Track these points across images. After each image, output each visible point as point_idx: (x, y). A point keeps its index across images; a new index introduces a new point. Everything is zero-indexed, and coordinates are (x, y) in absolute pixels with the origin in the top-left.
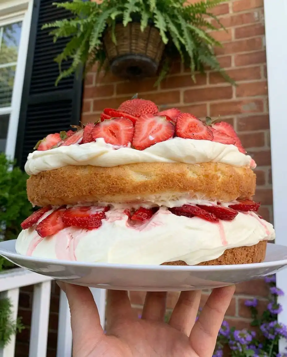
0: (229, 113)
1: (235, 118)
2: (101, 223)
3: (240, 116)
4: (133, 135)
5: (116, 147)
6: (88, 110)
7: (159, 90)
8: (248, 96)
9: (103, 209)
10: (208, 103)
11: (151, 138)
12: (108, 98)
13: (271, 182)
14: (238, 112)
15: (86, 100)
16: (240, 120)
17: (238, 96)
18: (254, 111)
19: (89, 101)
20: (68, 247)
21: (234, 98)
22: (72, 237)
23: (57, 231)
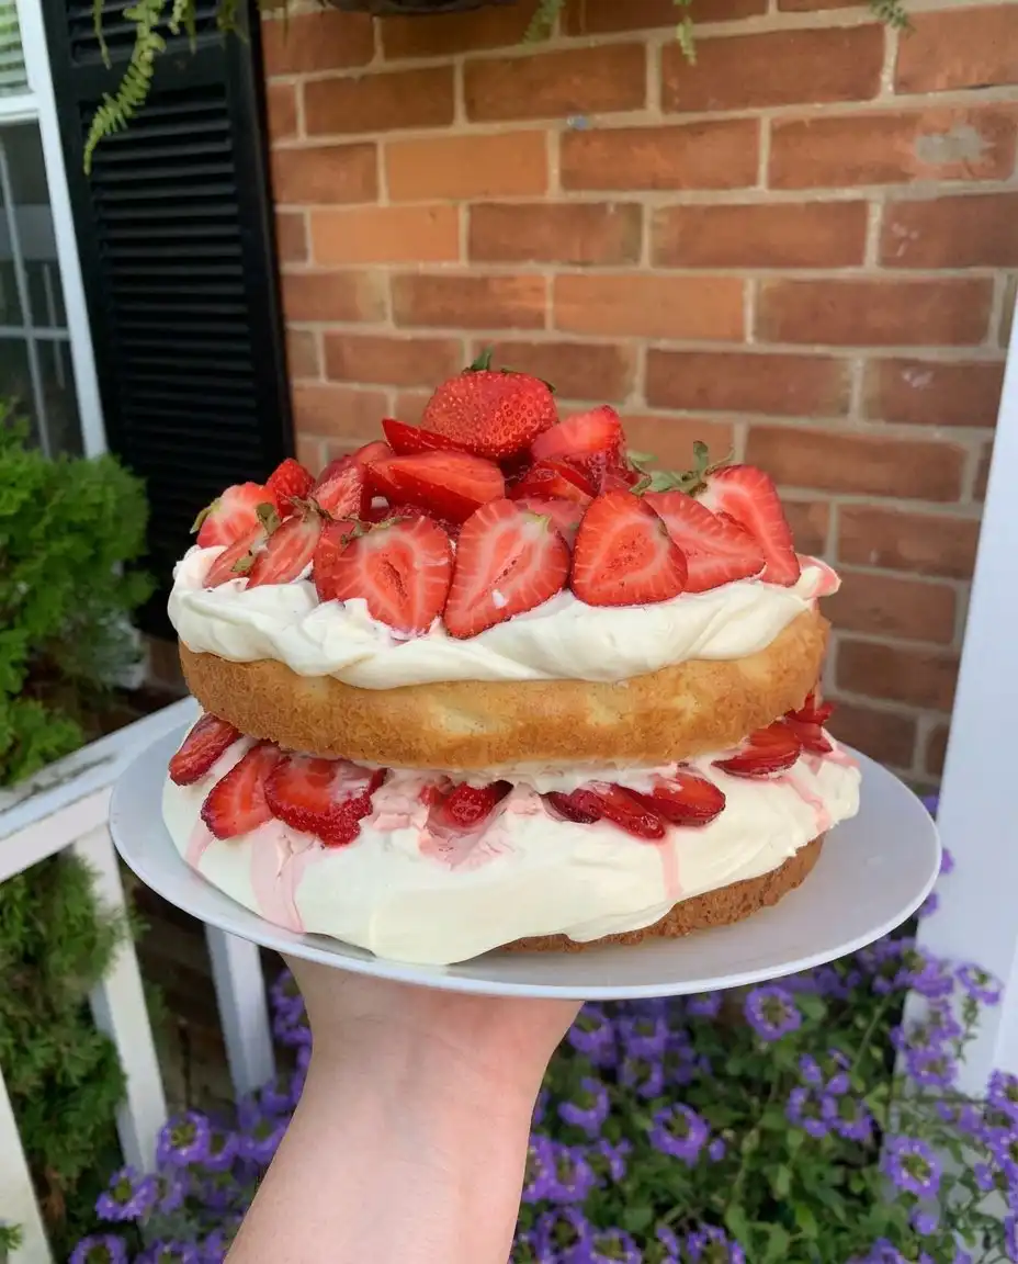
0: (852, 177)
1: (876, 199)
2: (358, 828)
3: (899, 192)
4: (449, 588)
5: (399, 635)
6: (291, 126)
7: (560, 41)
8: (953, 85)
9: (365, 783)
10: (766, 117)
11: (500, 600)
12: (355, 72)
13: (980, 494)
14: (892, 172)
15: (275, 82)
16: (896, 212)
17: (903, 85)
18: (972, 172)
19: (288, 84)
20: (280, 874)
21: (887, 98)
22: (289, 851)
23: (255, 824)
